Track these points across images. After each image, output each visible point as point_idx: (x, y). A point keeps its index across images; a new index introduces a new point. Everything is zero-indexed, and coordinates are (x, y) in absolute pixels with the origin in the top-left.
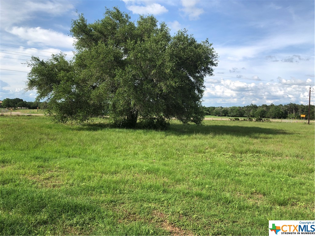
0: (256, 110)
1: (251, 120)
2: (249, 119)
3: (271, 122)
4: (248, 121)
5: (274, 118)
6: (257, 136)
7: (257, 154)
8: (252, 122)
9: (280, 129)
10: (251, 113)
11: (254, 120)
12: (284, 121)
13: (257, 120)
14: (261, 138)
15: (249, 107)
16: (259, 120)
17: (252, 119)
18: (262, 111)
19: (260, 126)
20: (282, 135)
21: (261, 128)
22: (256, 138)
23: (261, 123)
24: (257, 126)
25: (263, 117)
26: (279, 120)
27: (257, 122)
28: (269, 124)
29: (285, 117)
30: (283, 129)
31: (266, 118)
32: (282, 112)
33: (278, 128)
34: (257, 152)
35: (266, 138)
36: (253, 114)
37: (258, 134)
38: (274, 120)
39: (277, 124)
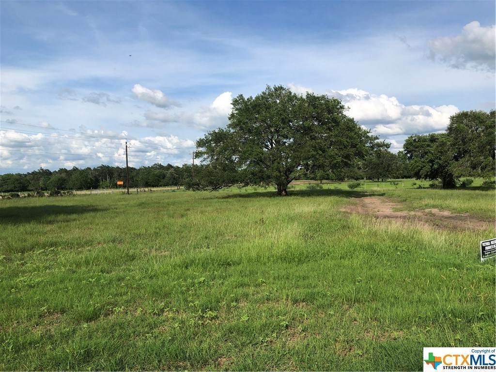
0: (50, 178)
1: (41, 195)
2: (38, 193)
3: (74, 195)
4: (36, 197)
5: (80, 188)
6: (52, 219)
7: (52, 249)
8: (44, 198)
9: (89, 204)
10: (41, 183)
11: (46, 194)
12: (94, 192)
13: (51, 195)
14: (58, 222)
15: (36, 174)
16: (55, 194)
17: (43, 193)
18: (59, 179)
19: (56, 204)
20: (92, 214)
21: (58, 207)
22: (51, 222)
23: (59, 198)
24: (52, 204)
25: (63, 189)
26: (88, 192)
27: (51, 198)
28: (71, 198)
29: (96, 187)
30: (94, 204)
31: (67, 189)
32: (91, 179)
33: (85, 204)
34: (51, 245)
35: (68, 221)
36: (45, 185)
37: (53, 216)
38: (79, 192)
39: (85, 199)
